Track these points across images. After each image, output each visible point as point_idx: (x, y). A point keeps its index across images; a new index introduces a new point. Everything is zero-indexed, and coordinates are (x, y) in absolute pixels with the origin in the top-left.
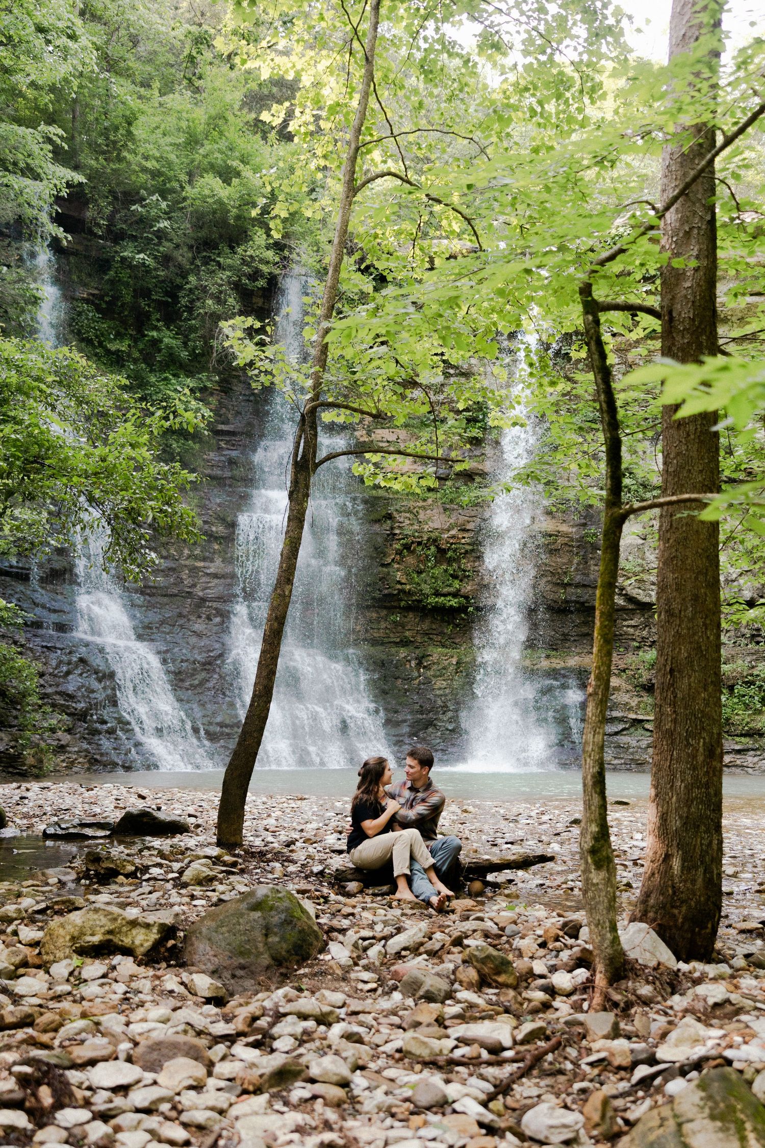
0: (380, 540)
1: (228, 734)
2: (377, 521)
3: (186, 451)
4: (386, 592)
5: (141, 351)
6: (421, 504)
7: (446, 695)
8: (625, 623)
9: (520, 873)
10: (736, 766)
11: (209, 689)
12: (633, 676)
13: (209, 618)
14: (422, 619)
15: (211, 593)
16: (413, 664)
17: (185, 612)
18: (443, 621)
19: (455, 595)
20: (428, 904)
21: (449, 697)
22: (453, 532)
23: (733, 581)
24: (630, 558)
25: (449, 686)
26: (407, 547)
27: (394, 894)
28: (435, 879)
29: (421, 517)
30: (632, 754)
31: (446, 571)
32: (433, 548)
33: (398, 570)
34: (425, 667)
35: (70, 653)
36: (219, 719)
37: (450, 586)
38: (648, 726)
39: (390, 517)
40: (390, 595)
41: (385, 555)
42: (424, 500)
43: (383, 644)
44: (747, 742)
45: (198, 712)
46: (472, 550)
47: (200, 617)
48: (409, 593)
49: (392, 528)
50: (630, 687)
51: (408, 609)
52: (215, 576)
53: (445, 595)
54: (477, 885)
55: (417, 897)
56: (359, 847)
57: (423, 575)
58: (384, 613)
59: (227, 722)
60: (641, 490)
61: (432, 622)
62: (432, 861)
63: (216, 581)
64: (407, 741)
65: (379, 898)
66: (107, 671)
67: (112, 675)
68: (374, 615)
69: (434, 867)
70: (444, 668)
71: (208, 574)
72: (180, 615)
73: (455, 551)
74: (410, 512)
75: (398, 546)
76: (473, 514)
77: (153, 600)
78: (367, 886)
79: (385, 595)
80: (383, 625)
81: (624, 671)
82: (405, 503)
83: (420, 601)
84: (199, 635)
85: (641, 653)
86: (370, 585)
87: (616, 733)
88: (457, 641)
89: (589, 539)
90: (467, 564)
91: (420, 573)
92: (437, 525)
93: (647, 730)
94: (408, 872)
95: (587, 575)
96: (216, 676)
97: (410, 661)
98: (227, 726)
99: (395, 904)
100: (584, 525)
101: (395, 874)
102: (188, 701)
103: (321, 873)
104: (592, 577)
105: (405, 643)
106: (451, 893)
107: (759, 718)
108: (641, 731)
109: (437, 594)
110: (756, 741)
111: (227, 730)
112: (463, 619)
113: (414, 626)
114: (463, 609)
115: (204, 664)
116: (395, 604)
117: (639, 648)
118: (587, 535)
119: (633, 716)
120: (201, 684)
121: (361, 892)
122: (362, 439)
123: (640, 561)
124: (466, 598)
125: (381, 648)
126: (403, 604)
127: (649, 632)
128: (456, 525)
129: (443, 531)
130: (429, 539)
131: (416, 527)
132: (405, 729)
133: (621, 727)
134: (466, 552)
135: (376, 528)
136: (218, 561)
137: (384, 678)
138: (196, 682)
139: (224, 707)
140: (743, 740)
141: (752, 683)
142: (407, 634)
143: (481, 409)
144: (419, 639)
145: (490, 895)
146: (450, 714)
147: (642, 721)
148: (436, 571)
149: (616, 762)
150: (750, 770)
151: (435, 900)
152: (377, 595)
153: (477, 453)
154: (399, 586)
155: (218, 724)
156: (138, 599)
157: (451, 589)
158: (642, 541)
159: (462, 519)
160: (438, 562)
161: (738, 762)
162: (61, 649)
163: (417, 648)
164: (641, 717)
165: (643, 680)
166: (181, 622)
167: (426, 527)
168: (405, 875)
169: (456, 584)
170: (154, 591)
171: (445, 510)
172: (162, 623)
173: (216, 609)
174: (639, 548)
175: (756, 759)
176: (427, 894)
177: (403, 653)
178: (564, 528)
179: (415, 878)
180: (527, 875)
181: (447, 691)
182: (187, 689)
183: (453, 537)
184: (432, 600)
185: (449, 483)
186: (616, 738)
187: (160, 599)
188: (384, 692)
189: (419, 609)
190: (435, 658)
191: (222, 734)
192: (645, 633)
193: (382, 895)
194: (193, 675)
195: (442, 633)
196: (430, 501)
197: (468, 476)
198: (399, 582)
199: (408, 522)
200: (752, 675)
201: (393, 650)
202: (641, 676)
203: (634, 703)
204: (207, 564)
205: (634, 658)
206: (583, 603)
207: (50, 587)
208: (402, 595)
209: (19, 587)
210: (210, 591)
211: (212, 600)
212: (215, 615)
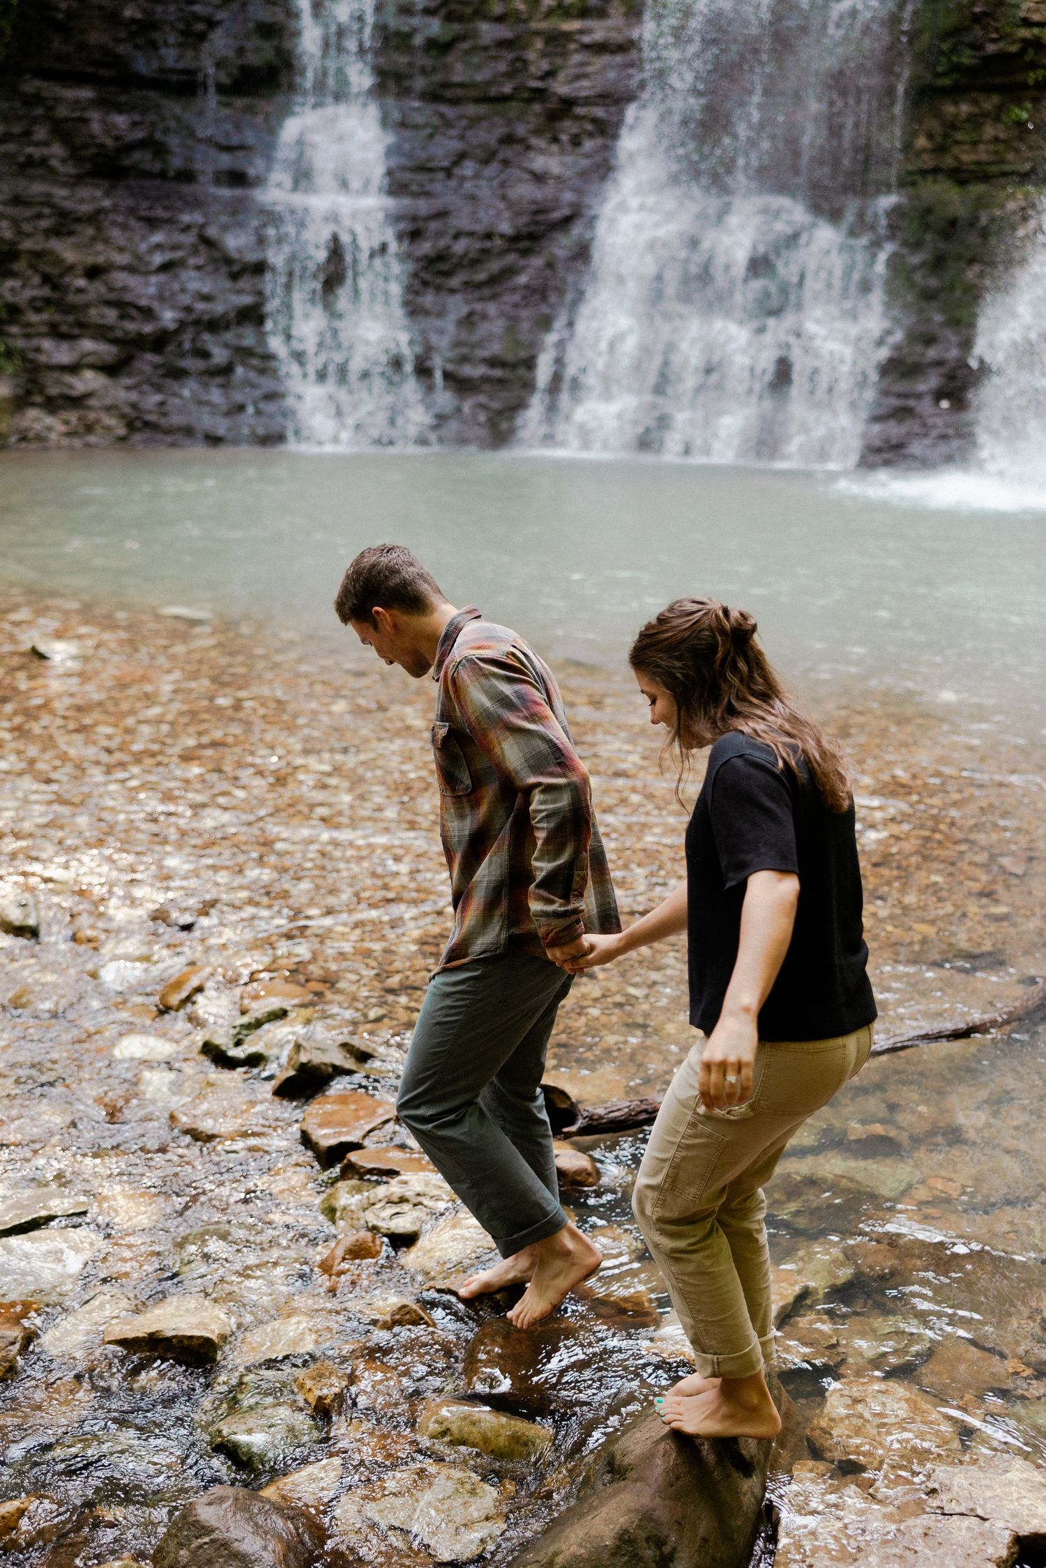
1: (500, 381)
4: (991, 48)
13: (576, 142)
15: (584, 88)
17: (521, 130)
36: (495, 348)
40: (1002, 56)
43: (986, 178)
45: (449, 336)
47: (555, 140)
52: (601, 48)
58: (990, 102)
59: (510, 357)
63: (606, 59)
64: (925, 406)
66: (254, 261)
67: (260, 268)
68: (966, 109)
71: (586, 47)
72: (508, 140)
77: (455, 110)
79: (988, 60)
80: (989, 131)
84: (539, 178)
86: (945, 36)
96: (538, 263)
98: (504, 364)
102: (436, 314)
111: (498, 373)
115: (515, 239)
116: (1019, 78)
120: (493, 280)
125: (978, 189)
126: (1034, 76)
132: (932, 381)
136: (614, 15)
137: (938, 264)
138: (481, 276)
152: (967, 58)
154: (1025, 33)
155: (484, 360)
156: (421, 111)
166: (506, 152)
170: (459, 92)
172: (461, 157)
173: (594, 121)
182: (452, 291)
187: (472, 110)
188: (928, 296)
191: (485, 379)
194: (478, 262)
198: (1027, 23)
204: (589, 23)
207: (240, 102)
208: (1030, 55)
209: (174, 108)
210: (585, 83)
211: (588, 101)
212: (591, 135)
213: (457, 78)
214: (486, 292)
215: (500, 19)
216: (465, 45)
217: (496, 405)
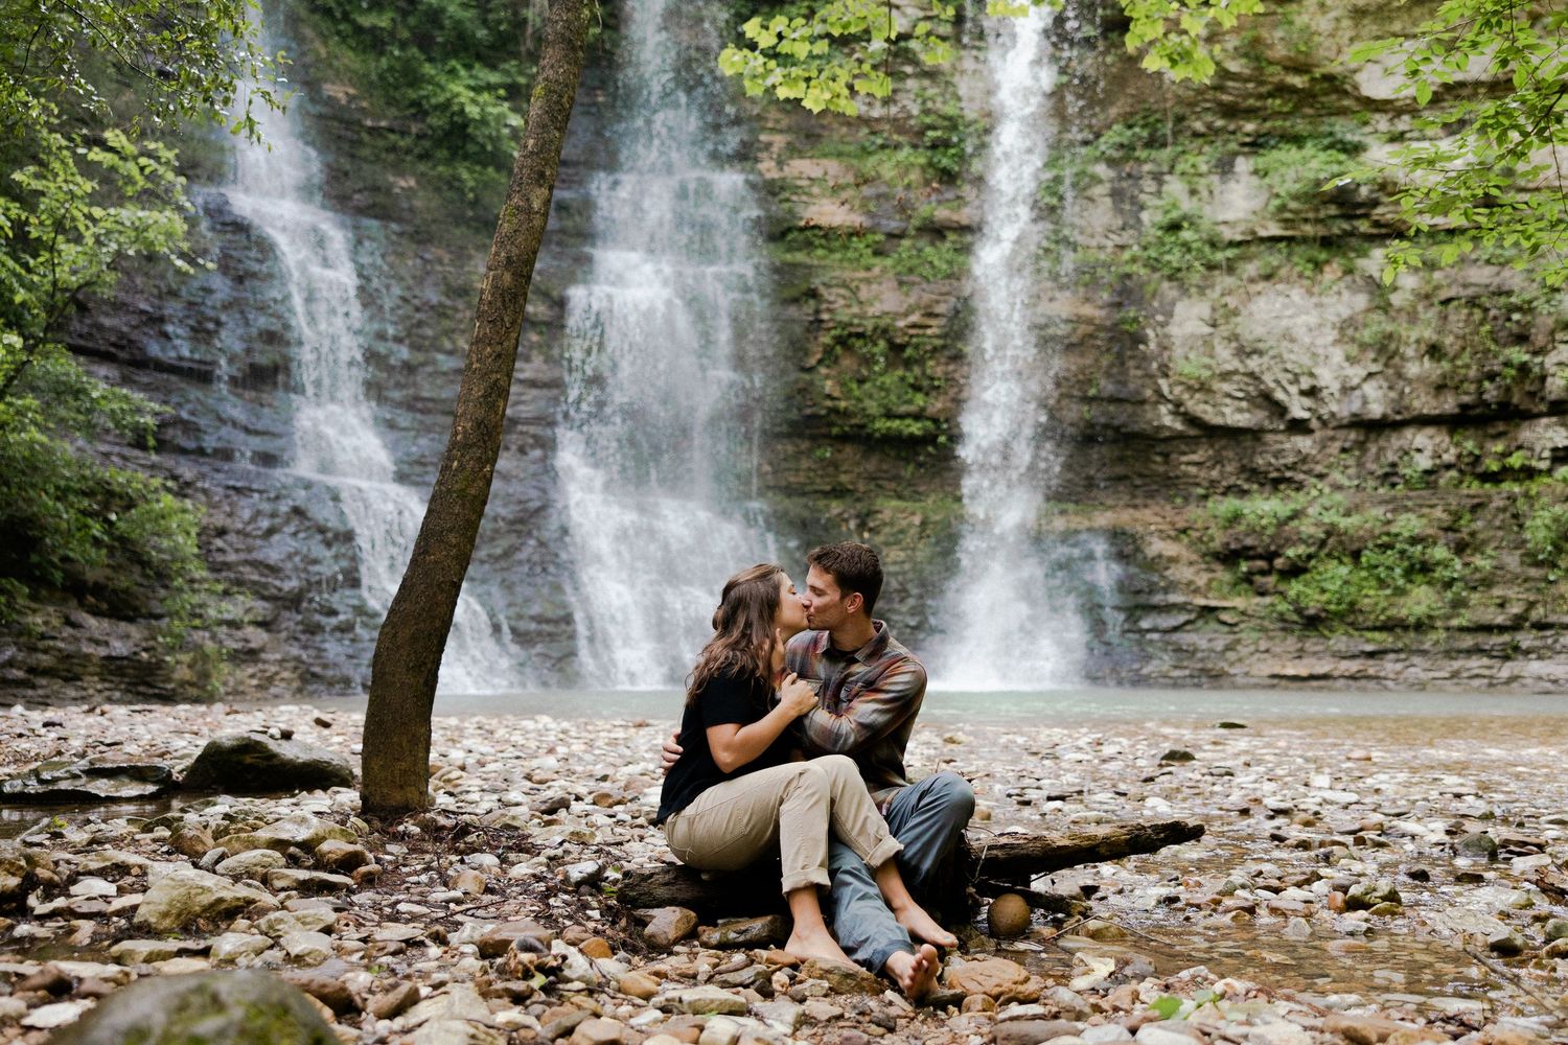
0: (798, 330)
1: (550, 634)
2: (795, 301)
3: (486, 185)
4: (808, 411)
5: (411, 29)
6: (862, 274)
7: (904, 573)
8: (1184, 459)
9: (1106, 869)
10: (1369, 678)
11: (520, 563)
12: (1200, 539)
13: (522, 451)
14: (866, 455)
15: (527, 411)
16: (852, 524)
18: (898, 457)
19: (918, 416)
20: (883, 975)
21: (910, 576)
22: (915, 318)
23: (1353, 389)
24: (1192, 356)
25: (910, 559)
26: (841, 341)
27: (781, 945)
28: (902, 897)
29: (864, 294)
30: (1202, 660)
31: (903, 379)
32: (882, 344)
33: (827, 377)
34: (870, 530)
35: (277, 498)
36: (535, 609)
37: (910, 402)
38: (1225, 617)
39: (813, 294)
40: (815, 417)
41: (807, 353)
42: (868, 269)
43: (804, 494)
44: (1384, 639)
45: (499, 597)
46: (944, 347)
48: (846, 414)
49: (817, 312)
50: (1194, 557)
51: (844, 438)
52: (532, 384)
53: (901, 417)
54: (1012, 907)
55: (849, 951)
56: (689, 810)
57: (867, 386)
58: (805, 445)
59: (550, 614)
60: (1207, 249)
61: (881, 461)
62: (892, 845)
63: (534, 392)
65: (739, 957)
66: (341, 528)
67: (348, 537)
68: (790, 449)
69: (897, 862)
70: (902, 531)
71: (521, 381)
73: (917, 347)
74: (844, 285)
75: (826, 339)
76: (944, 289)
77: (429, 419)
78: (708, 918)
79: (807, 417)
80: (805, 463)
81: (1184, 531)
82: (837, 273)
83: (862, 427)
85: (1210, 504)
86: (781, 400)
87: (1176, 629)
88: (921, 489)
89: (1127, 327)
90: (935, 368)
91: (861, 381)
92: (887, 307)
93: (1224, 623)
94: (823, 878)
95: (1124, 383)
96: (532, 542)
97: (846, 521)
98: (548, 621)
99: (780, 978)
100: (1119, 305)
101: (786, 888)
102: (484, 581)
103: (594, 881)
104: (1132, 386)
105: (839, 492)
106: (947, 938)
107: (1402, 600)
108: (1214, 625)
109: (889, 415)
110: (1398, 638)
111: (546, 628)
112: (929, 455)
113: (854, 466)
114: (929, 439)
115: (513, 522)
116: (824, 430)
117: (1205, 497)
118: (1123, 321)
119: (1201, 601)
120: (506, 554)
121: (690, 936)
122: (768, 176)
123: (1207, 360)
124: (935, 421)
125: (803, 500)
126: (835, 431)
127: (1222, 473)
128: (918, 307)
129: (897, 316)
130: (875, 329)
131: (855, 310)
133: (1182, 618)
134: (935, 350)
135: (793, 311)
136: (538, 360)
138: (499, 551)
139: (545, 591)
140: (1377, 635)
141: (1389, 546)
142: (844, 478)
143: (954, 128)
144: (862, 487)
145: (1048, 932)
146: (911, 602)
147: (1215, 609)
148: (888, 380)
149: (1176, 673)
150: (1390, 684)
151: (903, 963)
152: (794, 416)
153: (950, 195)
154: (829, 403)
155: (533, 618)
156: (405, 419)
157: (912, 408)
158: (1208, 330)
159: (927, 298)
160: (890, 365)
161: (1371, 671)
162: (260, 492)
163: (858, 500)
164: (1213, 603)
165: (1216, 545)
167: (871, 311)
168: (816, 889)
169: (920, 400)
170: (430, 405)
171: (901, 283)
173: (534, 436)
174: (1207, 342)
175: (1399, 666)
176: (880, 944)
177: (836, 507)
178: (1087, 310)
179: (846, 894)
180: (1124, 874)
181: (907, 566)
182: (482, 562)
183: (914, 326)
184: (882, 425)
185: (906, 243)
186: (1175, 637)
187: (436, 419)
189: (862, 439)
190: (886, 515)
191: (539, 633)
192: (1215, 474)
193: (749, 945)
194: (493, 539)
195: (896, 478)
196: (876, 271)
197: (935, 231)
198: (829, 397)
199: (841, 302)
200: (1388, 534)
201: (821, 503)
202: (1212, 539)
203: (1202, 580)
205: (1200, 511)
206: (1117, 429)
207: (249, 394)
208: (833, 417)
209: (195, 393)
210: (522, 408)
211: (527, 422)
212: (533, 447)
213: (426, 394)
214: (503, 564)
215: (450, 353)
216: (430, 369)
217: (555, 654)
